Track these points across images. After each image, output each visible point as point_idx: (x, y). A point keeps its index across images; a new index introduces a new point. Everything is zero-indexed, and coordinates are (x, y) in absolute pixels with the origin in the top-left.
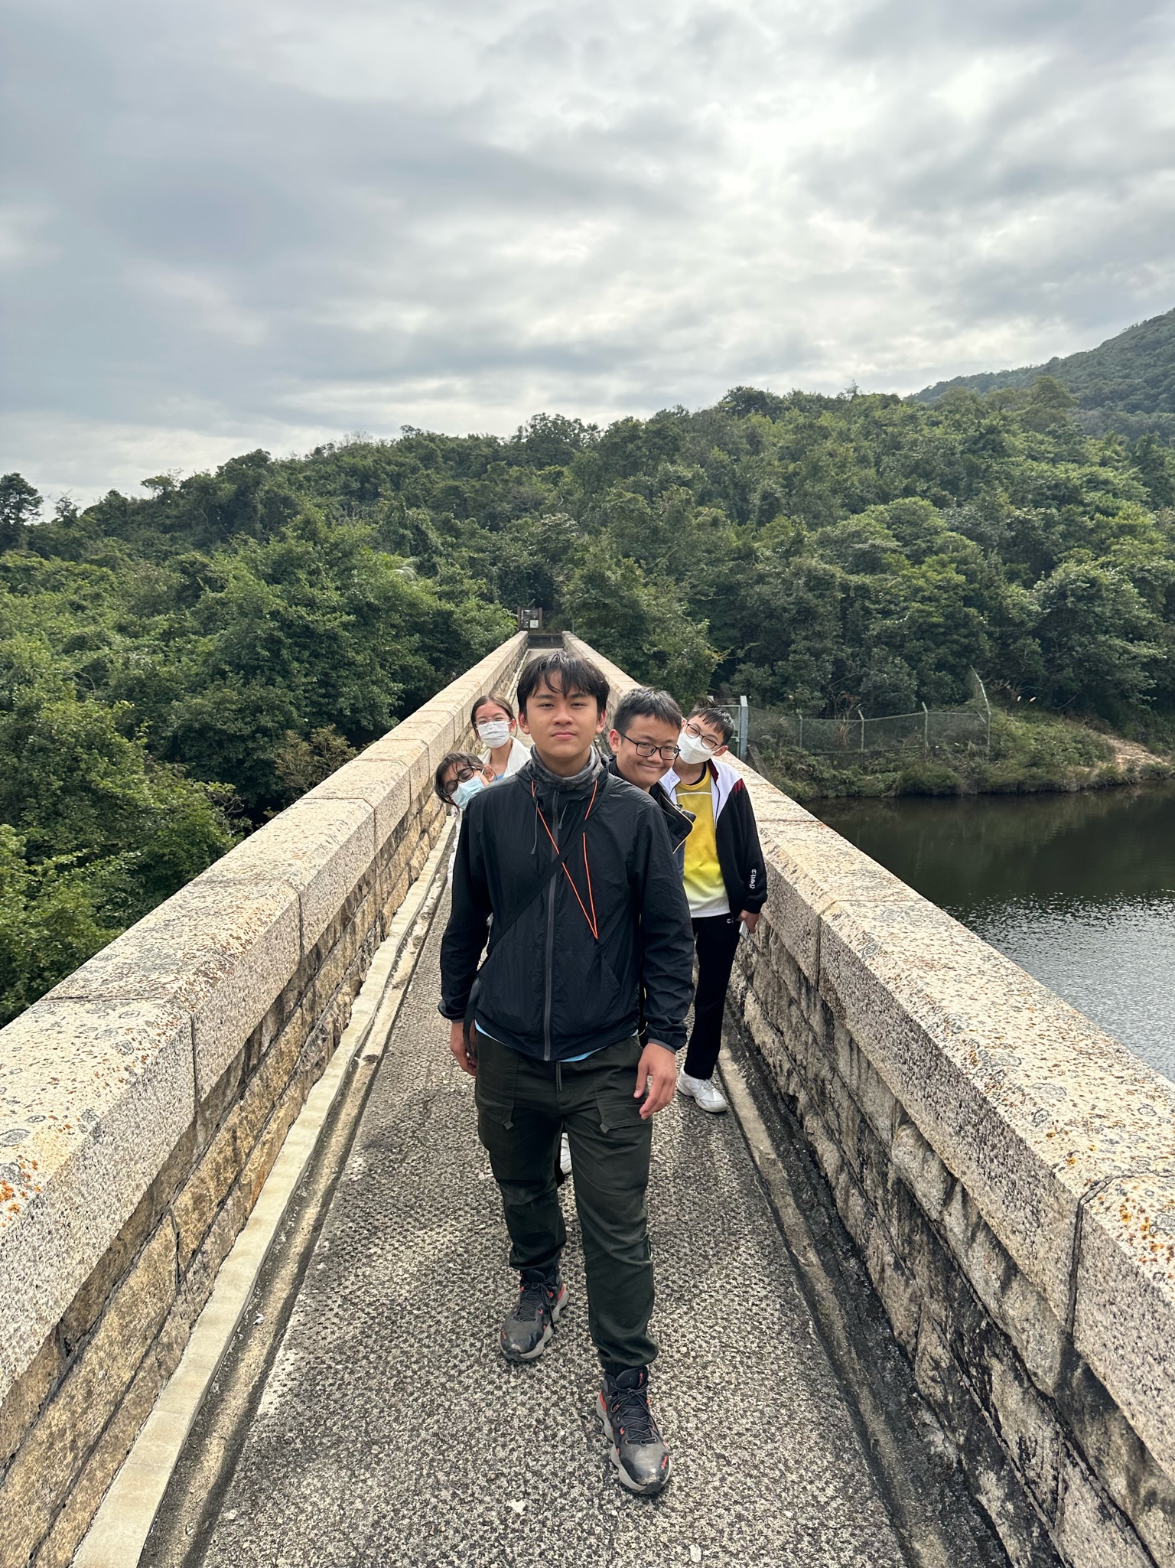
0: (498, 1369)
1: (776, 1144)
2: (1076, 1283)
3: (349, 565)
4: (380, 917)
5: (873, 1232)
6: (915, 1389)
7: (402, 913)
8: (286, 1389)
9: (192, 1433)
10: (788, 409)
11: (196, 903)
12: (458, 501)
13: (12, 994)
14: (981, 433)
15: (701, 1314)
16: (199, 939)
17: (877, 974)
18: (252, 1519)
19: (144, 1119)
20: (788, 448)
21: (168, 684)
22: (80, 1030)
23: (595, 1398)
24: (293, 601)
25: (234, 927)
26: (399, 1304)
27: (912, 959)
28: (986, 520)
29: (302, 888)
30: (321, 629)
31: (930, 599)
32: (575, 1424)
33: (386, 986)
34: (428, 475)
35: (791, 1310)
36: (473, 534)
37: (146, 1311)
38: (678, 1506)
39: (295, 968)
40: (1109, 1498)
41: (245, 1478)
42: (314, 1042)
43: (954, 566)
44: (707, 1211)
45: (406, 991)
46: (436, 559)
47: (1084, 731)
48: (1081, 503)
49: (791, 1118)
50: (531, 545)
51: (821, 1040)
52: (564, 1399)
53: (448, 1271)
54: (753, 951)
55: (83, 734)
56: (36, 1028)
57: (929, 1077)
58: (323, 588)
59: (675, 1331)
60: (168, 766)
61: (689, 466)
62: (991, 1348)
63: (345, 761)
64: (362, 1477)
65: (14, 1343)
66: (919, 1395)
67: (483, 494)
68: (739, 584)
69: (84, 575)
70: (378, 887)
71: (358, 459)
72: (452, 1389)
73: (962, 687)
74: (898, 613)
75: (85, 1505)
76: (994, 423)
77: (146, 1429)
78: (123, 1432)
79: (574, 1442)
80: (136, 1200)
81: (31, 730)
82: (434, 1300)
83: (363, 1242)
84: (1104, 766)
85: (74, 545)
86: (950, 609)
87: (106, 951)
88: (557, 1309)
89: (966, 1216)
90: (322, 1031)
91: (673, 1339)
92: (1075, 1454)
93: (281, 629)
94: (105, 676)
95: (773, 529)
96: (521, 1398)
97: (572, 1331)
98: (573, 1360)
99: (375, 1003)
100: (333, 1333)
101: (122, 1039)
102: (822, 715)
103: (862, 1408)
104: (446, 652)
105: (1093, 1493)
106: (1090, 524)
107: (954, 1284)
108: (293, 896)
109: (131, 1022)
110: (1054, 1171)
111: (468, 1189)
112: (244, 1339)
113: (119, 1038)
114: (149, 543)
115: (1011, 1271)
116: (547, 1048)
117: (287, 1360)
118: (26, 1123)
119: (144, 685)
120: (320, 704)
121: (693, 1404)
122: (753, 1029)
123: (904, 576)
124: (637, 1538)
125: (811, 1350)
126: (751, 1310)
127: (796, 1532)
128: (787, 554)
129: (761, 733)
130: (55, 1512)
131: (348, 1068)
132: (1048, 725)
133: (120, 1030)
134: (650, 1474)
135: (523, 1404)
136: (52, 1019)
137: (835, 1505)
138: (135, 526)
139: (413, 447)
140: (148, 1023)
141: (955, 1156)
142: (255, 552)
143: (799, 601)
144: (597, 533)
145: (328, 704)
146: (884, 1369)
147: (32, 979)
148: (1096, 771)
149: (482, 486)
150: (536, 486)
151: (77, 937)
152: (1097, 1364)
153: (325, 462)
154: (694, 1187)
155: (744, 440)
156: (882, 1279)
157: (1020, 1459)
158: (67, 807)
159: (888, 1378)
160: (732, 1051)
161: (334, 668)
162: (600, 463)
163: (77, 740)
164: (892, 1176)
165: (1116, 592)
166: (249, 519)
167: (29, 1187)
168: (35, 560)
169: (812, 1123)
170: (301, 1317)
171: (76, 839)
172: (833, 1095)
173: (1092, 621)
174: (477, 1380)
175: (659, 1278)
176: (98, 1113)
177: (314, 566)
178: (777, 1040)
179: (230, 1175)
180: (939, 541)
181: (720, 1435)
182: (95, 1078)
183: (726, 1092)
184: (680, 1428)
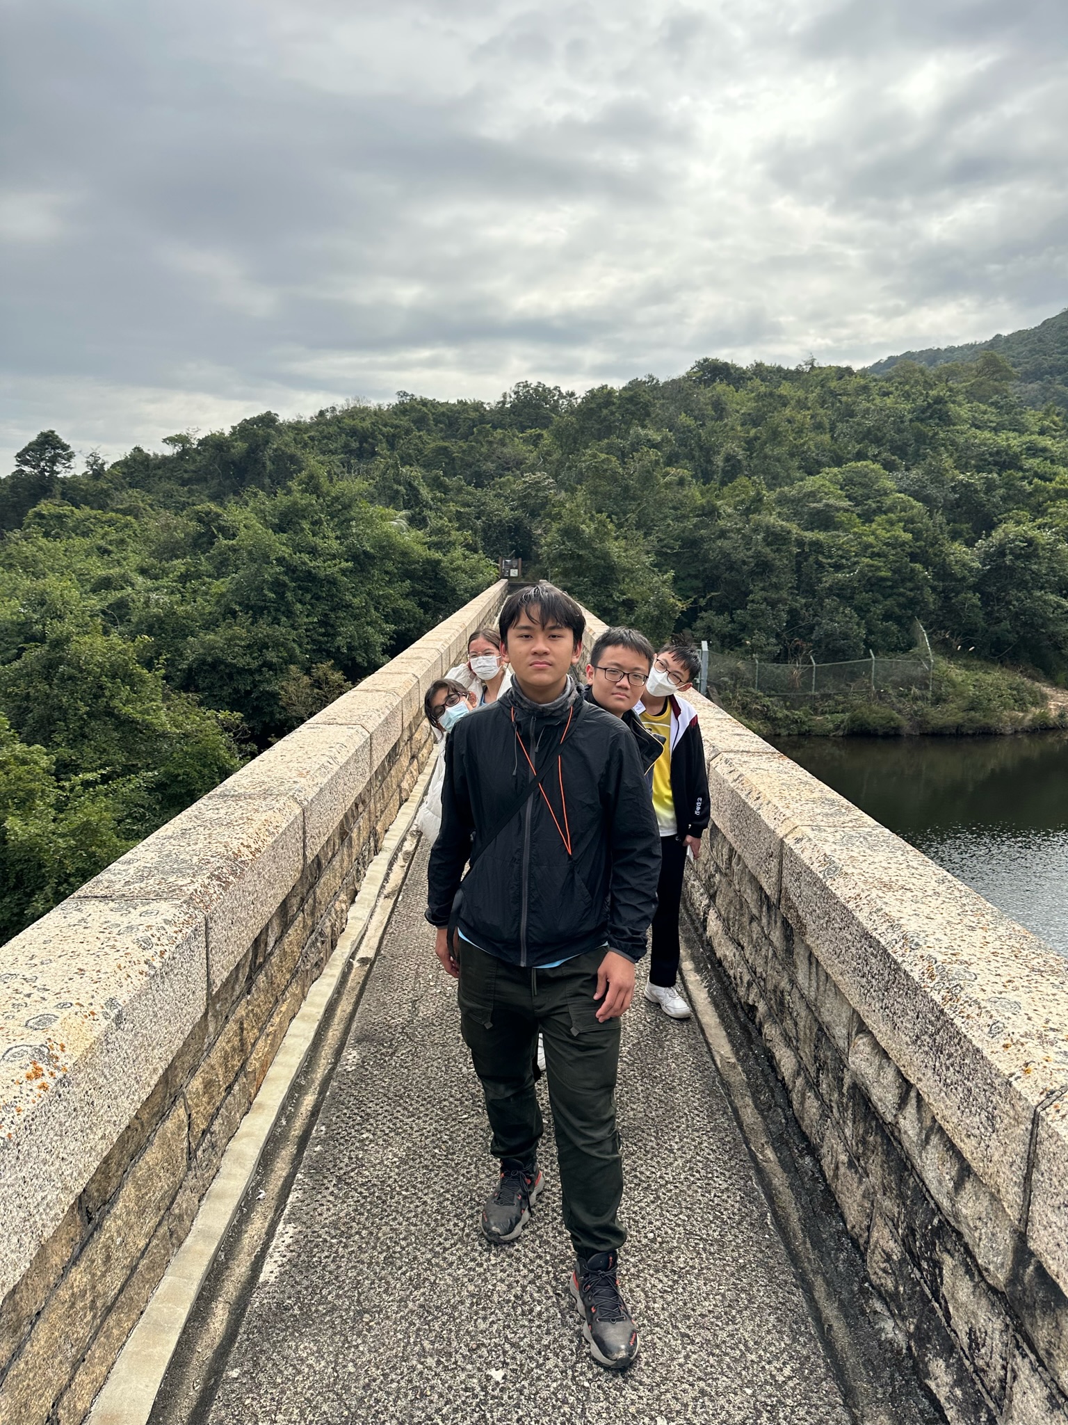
0: (479, 1248)
1: (736, 1049)
2: (1031, 1185)
3: (348, 517)
4: (373, 833)
5: (828, 1133)
6: (866, 1279)
7: (394, 830)
8: (285, 1260)
9: (199, 1297)
10: (750, 379)
11: (210, 815)
12: (447, 460)
13: (42, 896)
14: (929, 403)
15: (667, 1203)
16: (213, 847)
17: (838, 893)
18: (254, 1378)
19: (161, 1009)
20: (749, 414)
21: (184, 621)
22: (105, 926)
23: (569, 1278)
24: (298, 549)
25: (244, 836)
26: (389, 1186)
27: (871, 880)
28: (932, 483)
29: (306, 803)
30: (322, 574)
31: (878, 555)
32: (550, 1301)
33: (379, 896)
34: (420, 436)
35: (750, 1202)
36: (460, 490)
37: (160, 1184)
38: (645, 1379)
39: (298, 876)
40: (1058, 1388)
41: (247, 1340)
42: (314, 944)
43: (902, 524)
44: (673, 1108)
45: (396, 901)
46: (427, 512)
47: (1019, 679)
48: (1021, 469)
49: (750, 1026)
50: (513, 501)
51: (781, 954)
52: (540, 1277)
53: (434, 1157)
54: (716, 871)
55: (107, 665)
56: (63, 923)
57: (887, 990)
58: (324, 537)
59: (643, 1218)
60: (184, 695)
61: (658, 430)
62: (943, 1244)
63: (341, 694)
64: (354, 1343)
65: (41, 1210)
66: (871, 1285)
67: (469, 454)
68: (702, 538)
69: (111, 523)
70: (372, 805)
71: (357, 421)
72: (437, 1265)
73: (907, 636)
74: (849, 567)
75: (103, 1360)
76: (941, 394)
77: (158, 1292)
78: (138, 1294)
79: (549, 1317)
80: (153, 1083)
81: (61, 660)
82: (421, 1182)
83: (357, 1128)
84: (1038, 711)
85: (102, 496)
86: (898, 564)
87: (128, 856)
88: (534, 1194)
89: (920, 1120)
90: (321, 934)
91: (640, 1225)
92: (1025, 1346)
93: (286, 573)
94: (127, 614)
95: (735, 488)
96: (500, 1275)
97: (547, 1215)
98: (549, 1242)
99: (369, 910)
100: (328, 1210)
101: (143, 935)
102: (777, 659)
103: (817, 1295)
104: (434, 597)
105: (1042, 1383)
106: (1029, 488)
107: (907, 1183)
108: (298, 811)
109: (151, 920)
110: (1011, 1079)
111: (452, 1082)
112: (247, 1213)
113: (140, 934)
114: (169, 495)
115: (965, 1172)
116: (524, 954)
117: (286, 1233)
118: (55, 1009)
119: (163, 622)
120: (320, 642)
121: (660, 1286)
122: (715, 944)
123: (855, 533)
124: (608, 1408)
125: (769, 1240)
126: (713, 1201)
127: (755, 1408)
128: (748, 511)
129: (720, 675)
130: (75, 1366)
131: (344, 969)
132: (985, 672)
133: (140, 927)
134: (619, 1350)
135: (502, 1281)
136: (79, 916)
137: (792, 1385)
138: (156, 479)
139: (407, 411)
140: (166, 921)
141: (911, 1064)
142: (264, 504)
143: (758, 554)
144: (572, 490)
145: (327, 642)
146: (837, 1259)
147: (59, 884)
148: (1030, 716)
149: (468, 446)
150: (517, 446)
151: (99, 847)
152: (1051, 1262)
153: (328, 423)
154: (660, 1086)
155: (710, 407)
156: (836, 1176)
157: (970, 1347)
158: (93, 730)
159: (841, 1268)
160: (695, 963)
161: (333, 609)
162: (577, 426)
163: (102, 670)
164: (847, 1081)
165: (1052, 551)
166: (259, 474)
167: (57, 1068)
168: (67, 509)
169: (770, 1030)
170: (299, 1194)
171: (100, 759)
172: (791, 1005)
173: (1028, 577)
174: (460, 1257)
175: (628, 1168)
176: (120, 1002)
177: (316, 517)
178: (737, 954)
179: (237, 1063)
180: (888, 502)
181: (684, 1316)
182: (118, 970)
183: (690, 1000)
184: (648, 1308)
